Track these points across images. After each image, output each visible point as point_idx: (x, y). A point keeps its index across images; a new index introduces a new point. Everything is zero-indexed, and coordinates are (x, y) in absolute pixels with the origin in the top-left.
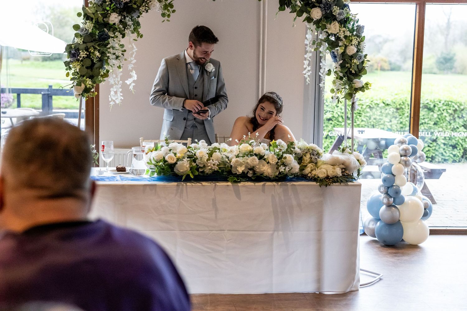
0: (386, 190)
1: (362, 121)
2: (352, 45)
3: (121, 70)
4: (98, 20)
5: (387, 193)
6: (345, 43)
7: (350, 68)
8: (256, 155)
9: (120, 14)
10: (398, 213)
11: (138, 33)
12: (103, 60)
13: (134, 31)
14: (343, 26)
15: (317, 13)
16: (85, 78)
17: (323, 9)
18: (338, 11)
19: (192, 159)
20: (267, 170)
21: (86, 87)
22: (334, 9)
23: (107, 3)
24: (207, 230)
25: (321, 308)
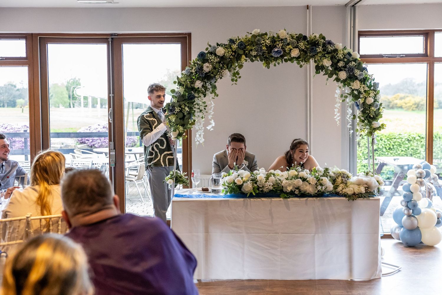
0: (406, 204)
1: (402, 151)
2: (370, 97)
3: (204, 119)
4: (187, 85)
5: (407, 206)
6: (365, 96)
7: (369, 114)
8: (301, 178)
9: (202, 80)
10: (416, 222)
11: (215, 93)
12: (191, 113)
13: (212, 92)
14: (362, 84)
15: (343, 75)
16: (178, 126)
17: (348, 72)
18: (359, 73)
19: (254, 182)
20: (309, 189)
21: (179, 132)
22: (355, 71)
23: (194, 74)
24: (266, 233)
25: (350, 290)
